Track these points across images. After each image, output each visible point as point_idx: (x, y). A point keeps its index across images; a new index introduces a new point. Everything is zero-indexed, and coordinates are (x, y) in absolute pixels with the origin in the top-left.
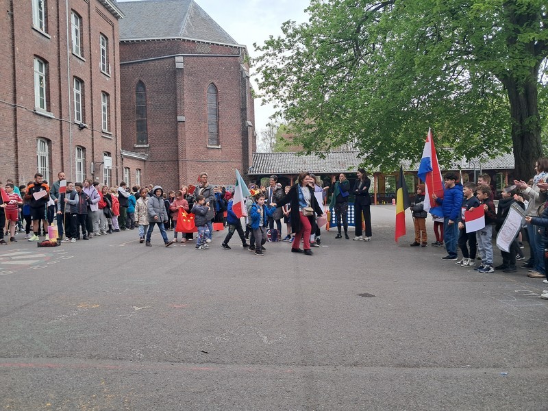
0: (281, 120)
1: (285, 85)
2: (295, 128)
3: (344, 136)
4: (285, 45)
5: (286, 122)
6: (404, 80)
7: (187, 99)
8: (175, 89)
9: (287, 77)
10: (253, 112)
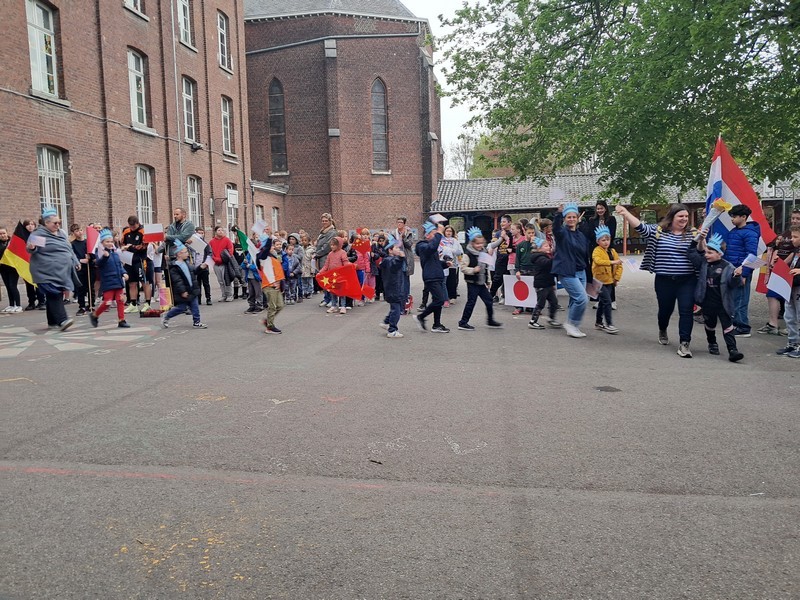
0: (482, 130)
1: (486, 77)
2: (503, 141)
3: (577, 150)
4: (487, 15)
5: (488, 132)
6: (671, 61)
7: (343, 102)
8: (325, 87)
9: (489, 64)
10: (438, 119)
